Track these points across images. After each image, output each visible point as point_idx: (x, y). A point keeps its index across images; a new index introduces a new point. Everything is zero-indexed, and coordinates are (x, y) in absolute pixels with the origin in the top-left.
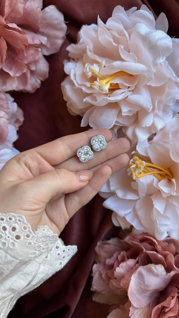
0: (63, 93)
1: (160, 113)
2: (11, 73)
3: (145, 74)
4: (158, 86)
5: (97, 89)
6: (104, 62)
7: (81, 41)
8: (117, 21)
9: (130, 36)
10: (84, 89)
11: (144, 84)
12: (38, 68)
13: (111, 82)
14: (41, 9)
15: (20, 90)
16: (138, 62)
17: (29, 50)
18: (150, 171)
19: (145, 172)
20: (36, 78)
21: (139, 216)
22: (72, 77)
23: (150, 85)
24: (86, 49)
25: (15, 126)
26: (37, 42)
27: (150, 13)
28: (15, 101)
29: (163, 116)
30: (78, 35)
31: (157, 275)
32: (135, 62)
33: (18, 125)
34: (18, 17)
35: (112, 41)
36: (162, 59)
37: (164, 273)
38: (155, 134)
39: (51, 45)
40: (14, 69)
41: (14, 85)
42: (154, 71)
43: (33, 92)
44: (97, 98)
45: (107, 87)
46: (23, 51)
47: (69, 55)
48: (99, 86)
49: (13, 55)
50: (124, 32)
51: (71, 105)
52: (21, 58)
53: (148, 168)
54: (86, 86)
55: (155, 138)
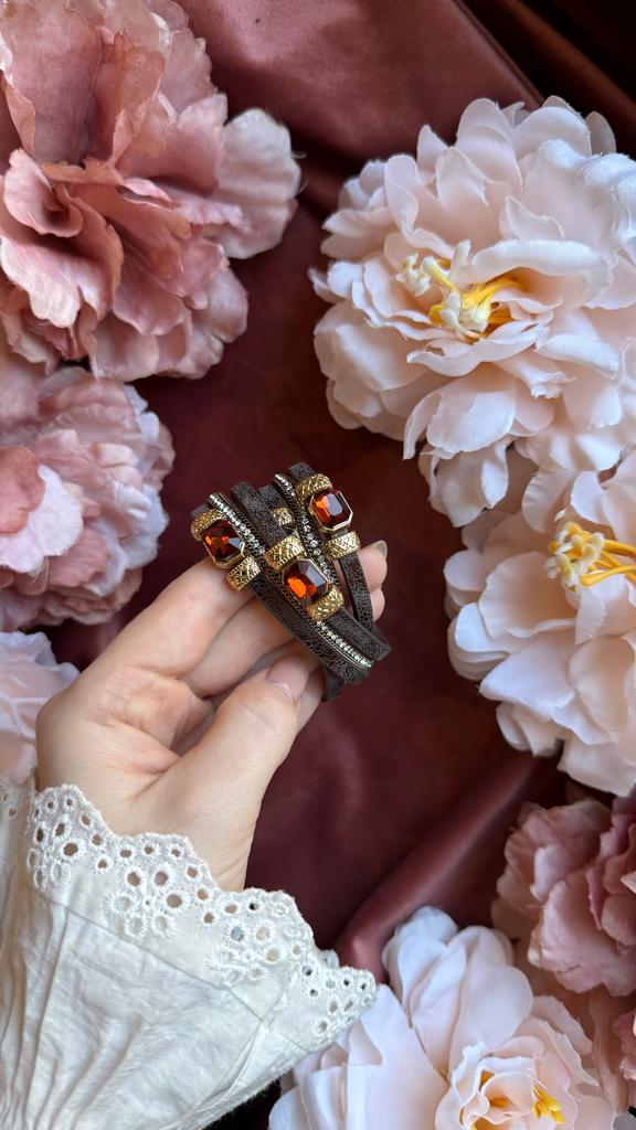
0: (319, 357)
4: (626, 305)
5: (454, 321)
6: (466, 245)
10: (403, 329)
11: (578, 305)
12: (214, 302)
13: (493, 300)
14: (222, 123)
16: (567, 238)
17: (188, 250)
20: (208, 334)
22: (358, 302)
23: (598, 308)
26: (215, 217)
32: (557, 237)
39: (255, 227)
43: (201, 374)
45: (483, 315)
48: (461, 312)
49: (141, 269)
54: (411, 320)
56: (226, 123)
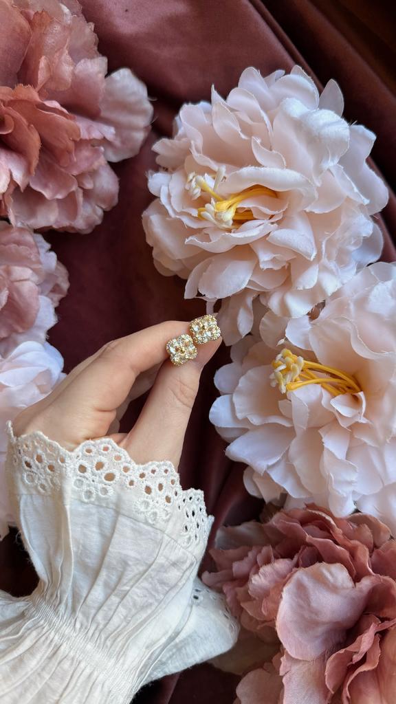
0: (146, 231)
1: (332, 265)
2: (47, 194)
3: (301, 189)
4: (327, 212)
5: (212, 219)
6: (223, 169)
7: (180, 132)
8: (247, 95)
9: (272, 122)
10: (186, 220)
11: (299, 209)
12: (98, 184)
13: (238, 207)
14: (104, 76)
15: (63, 228)
16: (287, 168)
17: (80, 150)
18: (314, 376)
19: (304, 379)
20: (94, 204)
21: (297, 470)
22: (164, 200)
23: (311, 212)
24: (190, 145)
25: (52, 299)
26: (96, 135)
27: (308, 80)
28: (51, 250)
29: (337, 270)
30: (174, 124)
31: (334, 589)
32: (282, 167)
33: (57, 297)
34: (62, 88)
35: (239, 130)
36: (332, 160)
37: (350, 584)
38: (323, 305)
39: (123, 142)
40: (51, 186)
41: (51, 217)
42: (318, 184)
43: (89, 231)
44: (211, 237)
45: (229, 216)
46: (69, 152)
47: (158, 160)
48: (216, 214)
49: (49, 161)
50: (260, 113)
51: (162, 253)
52: (65, 166)
53: (311, 372)
54: (191, 215)
55: (323, 314)
56: (106, 76)
